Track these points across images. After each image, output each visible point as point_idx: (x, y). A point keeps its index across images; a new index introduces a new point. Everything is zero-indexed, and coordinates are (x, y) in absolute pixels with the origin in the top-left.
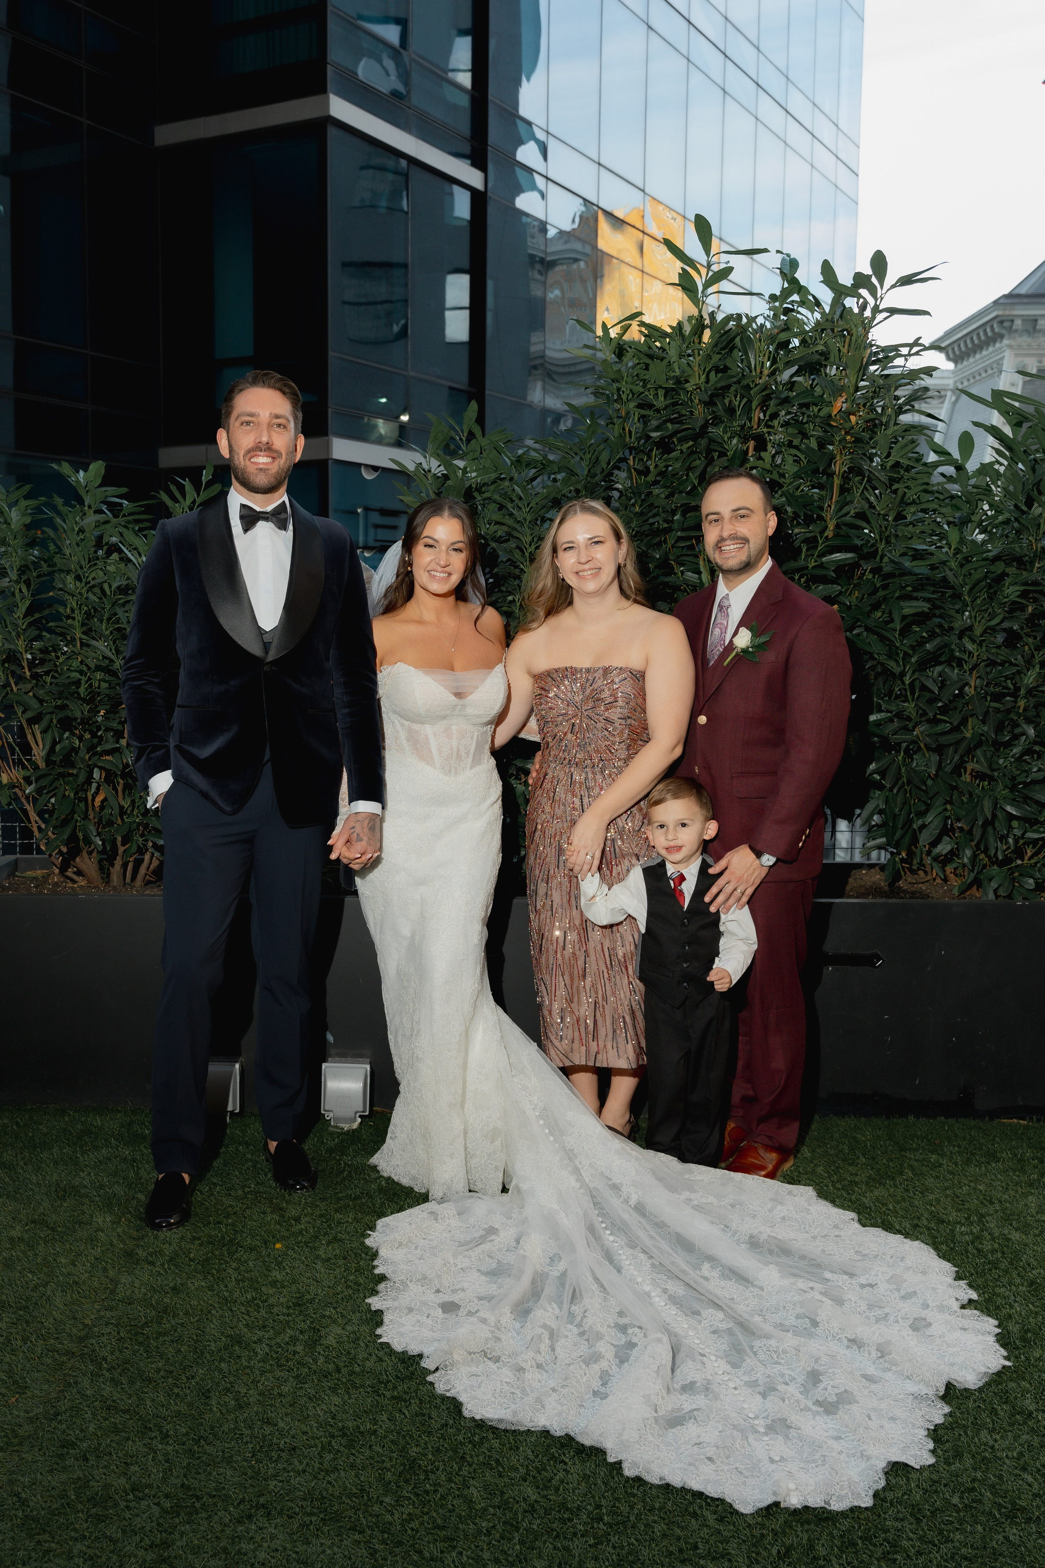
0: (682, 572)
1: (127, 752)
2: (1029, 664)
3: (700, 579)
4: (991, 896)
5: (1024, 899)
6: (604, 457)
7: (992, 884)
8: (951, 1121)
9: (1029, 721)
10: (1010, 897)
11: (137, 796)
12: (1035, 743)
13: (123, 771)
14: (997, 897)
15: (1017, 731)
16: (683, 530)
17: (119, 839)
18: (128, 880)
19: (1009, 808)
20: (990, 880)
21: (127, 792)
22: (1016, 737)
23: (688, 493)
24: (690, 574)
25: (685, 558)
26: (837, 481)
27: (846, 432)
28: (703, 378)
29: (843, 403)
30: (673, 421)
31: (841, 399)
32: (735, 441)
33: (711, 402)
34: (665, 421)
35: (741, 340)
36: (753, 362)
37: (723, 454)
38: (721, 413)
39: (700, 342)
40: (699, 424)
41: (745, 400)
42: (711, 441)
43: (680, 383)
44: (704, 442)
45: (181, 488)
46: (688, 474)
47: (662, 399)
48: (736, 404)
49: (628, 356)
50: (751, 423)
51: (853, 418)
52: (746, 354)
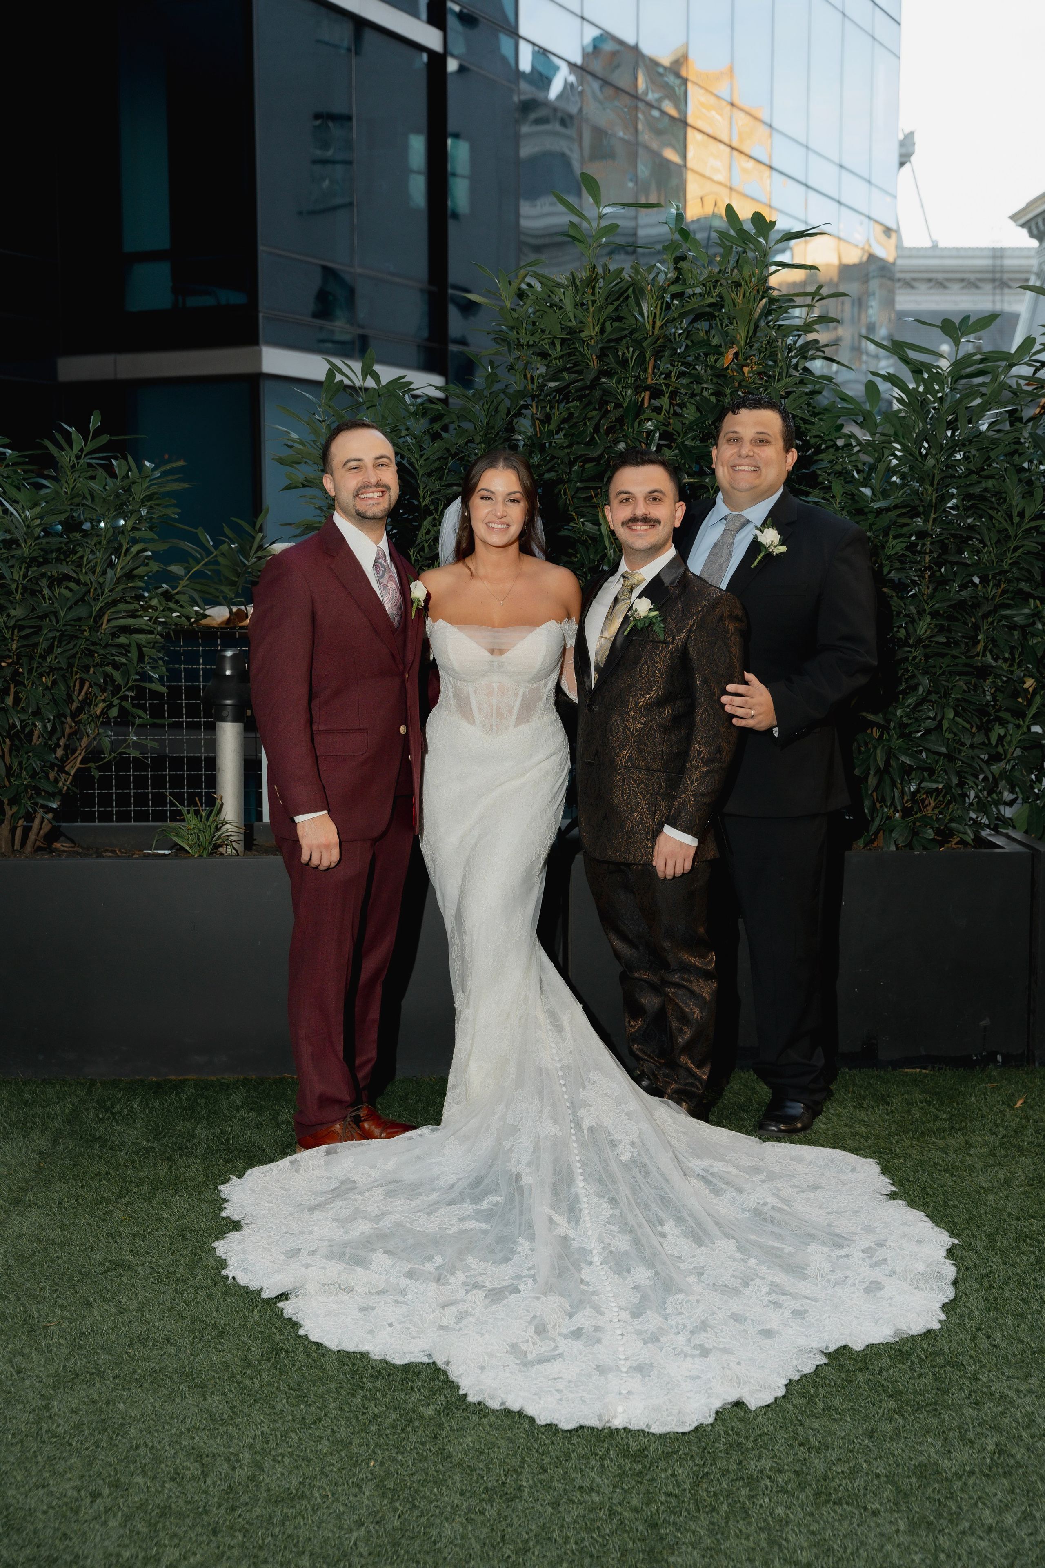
0: (583, 524)
1: (13, 711)
2: (921, 613)
3: (600, 530)
4: (893, 848)
5: (925, 848)
6: (503, 409)
7: (893, 835)
8: (854, 1072)
9: (925, 672)
10: (910, 846)
11: (25, 756)
12: (929, 693)
13: (8, 732)
14: (897, 848)
15: (913, 682)
16: (581, 481)
17: (6, 802)
18: (17, 845)
19: (903, 758)
20: (891, 831)
21: (14, 753)
22: (915, 688)
23: (587, 444)
24: (590, 525)
25: (585, 509)
27: (739, 384)
28: (597, 328)
29: (736, 355)
30: (568, 370)
31: (733, 351)
32: (629, 392)
33: (602, 355)
34: (561, 370)
35: (634, 291)
36: (646, 314)
37: (618, 406)
38: (613, 365)
39: (593, 294)
40: (592, 376)
41: (637, 352)
42: (606, 392)
43: (575, 332)
44: (597, 394)
45: (68, 436)
46: (585, 424)
47: (558, 348)
48: (629, 356)
49: (529, 302)
50: (645, 371)
51: (746, 370)
52: (639, 305)
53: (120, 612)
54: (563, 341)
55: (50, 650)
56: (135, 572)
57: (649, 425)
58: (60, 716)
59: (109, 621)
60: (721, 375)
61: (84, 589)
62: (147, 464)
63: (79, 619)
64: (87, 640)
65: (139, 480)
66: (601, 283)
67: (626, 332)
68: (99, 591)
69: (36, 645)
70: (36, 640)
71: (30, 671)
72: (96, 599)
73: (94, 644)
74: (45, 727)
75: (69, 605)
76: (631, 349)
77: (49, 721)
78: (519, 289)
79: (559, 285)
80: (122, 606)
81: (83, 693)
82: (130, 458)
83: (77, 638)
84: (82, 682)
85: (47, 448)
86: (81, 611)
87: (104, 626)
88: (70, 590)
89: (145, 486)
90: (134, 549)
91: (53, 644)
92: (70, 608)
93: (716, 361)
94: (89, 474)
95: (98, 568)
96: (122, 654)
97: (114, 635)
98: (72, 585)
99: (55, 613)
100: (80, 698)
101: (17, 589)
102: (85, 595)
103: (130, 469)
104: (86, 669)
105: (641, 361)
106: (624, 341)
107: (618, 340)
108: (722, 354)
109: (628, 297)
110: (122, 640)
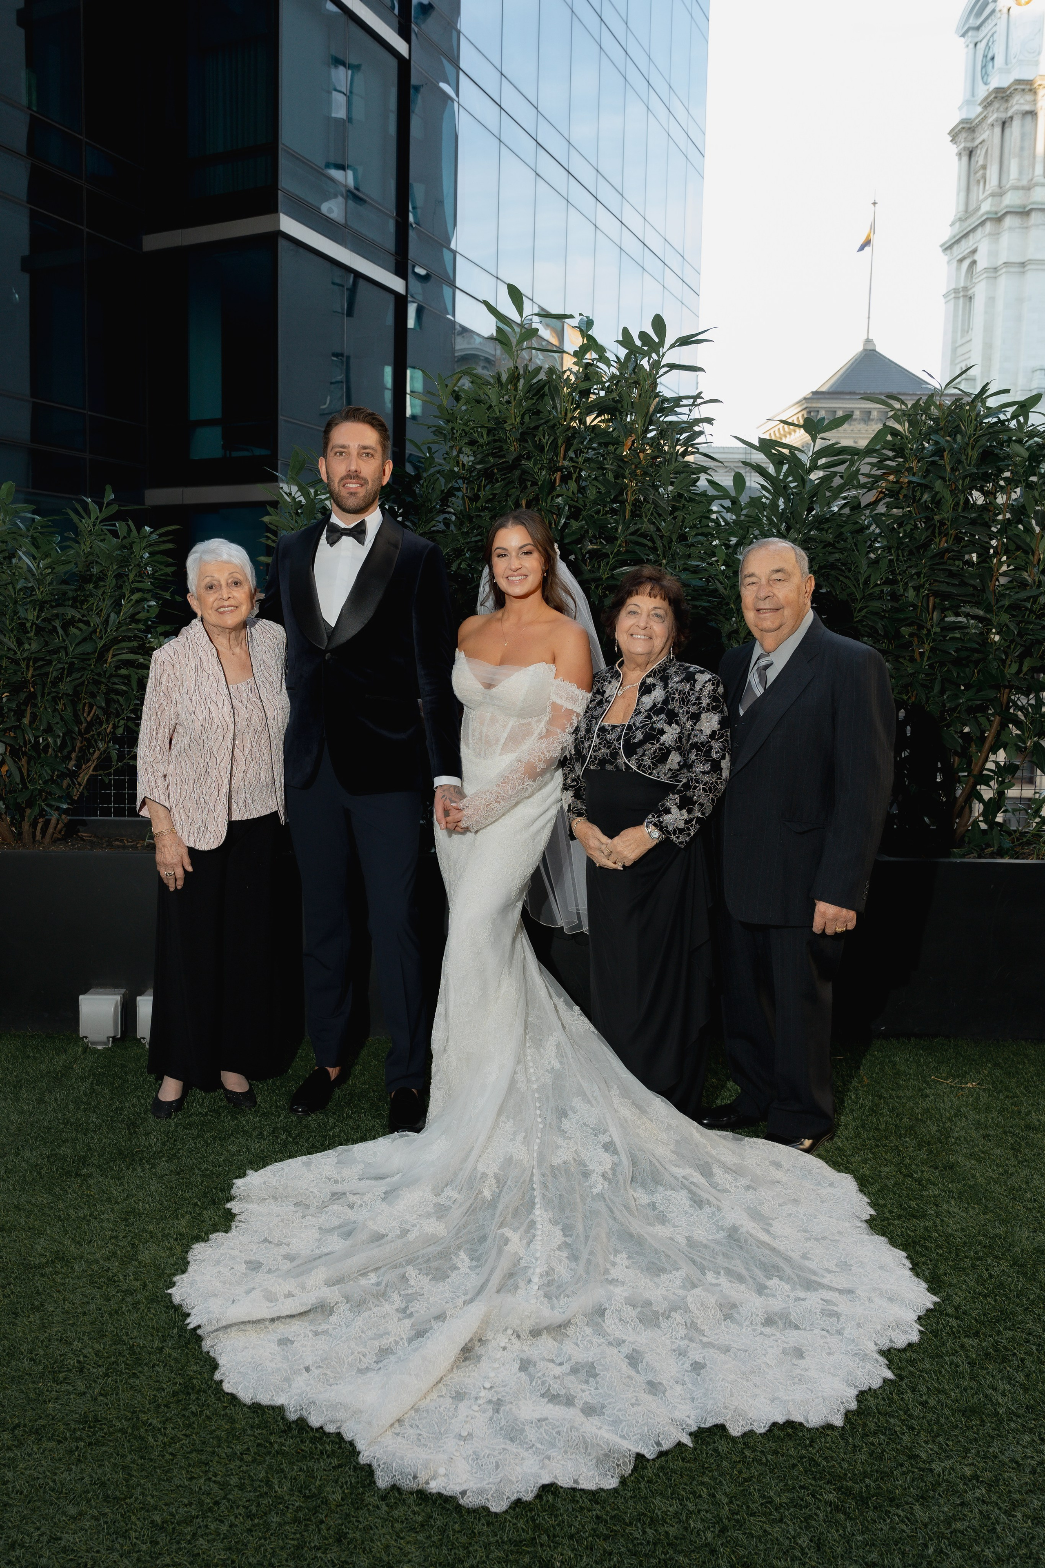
1: (29, 729)
18: (37, 837)
26: (628, 508)
27: (636, 467)
28: (518, 419)
29: (633, 443)
30: (494, 455)
31: (630, 439)
32: (544, 473)
33: (522, 439)
34: (487, 455)
35: (549, 388)
36: (559, 408)
37: (534, 483)
38: (532, 449)
39: (516, 390)
40: (513, 457)
41: (552, 438)
42: (524, 472)
43: (499, 423)
44: (517, 473)
45: (85, 506)
46: (506, 500)
47: (485, 437)
48: (545, 441)
49: (462, 401)
50: (557, 457)
51: (641, 455)
52: (553, 400)
53: (123, 649)
54: (489, 431)
55: (60, 679)
56: (137, 617)
57: (560, 500)
58: (69, 732)
59: (114, 656)
60: (621, 458)
61: (91, 629)
62: (147, 528)
63: (88, 654)
64: (92, 671)
65: (138, 540)
66: (522, 381)
67: (543, 421)
68: (103, 631)
69: (47, 674)
70: (47, 670)
71: (43, 695)
72: (101, 638)
73: (99, 675)
74: (55, 742)
75: (77, 641)
76: (547, 437)
77: (59, 736)
78: (454, 391)
79: (488, 383)
80: (123, 644)
81: (91, 715)
82: (130, 523)
83: (84, 669)
84: (91, 706)
85: (68, 514)
86: (87, 647)
87: (109, 660)
88: (81, 630)
89: (143, 545)
90: (135, 597)
91: (62, 674)
92: (78, 644)
93: (615, 450)
94: (102, 537)
95: (104, 612)
96: (124, 684)
97: (118, 668)
98: (81, 625)
99: (66, 649)
100: (89, 719)
101: (31, 627)
102: (91, 634)
103: (130, 530)
104: (93, 695)
105: (554, 446)
106: (541, 428)
107: (537, 428)
108: (622, 444)
109: (544, 395)
110: (123, 671)
